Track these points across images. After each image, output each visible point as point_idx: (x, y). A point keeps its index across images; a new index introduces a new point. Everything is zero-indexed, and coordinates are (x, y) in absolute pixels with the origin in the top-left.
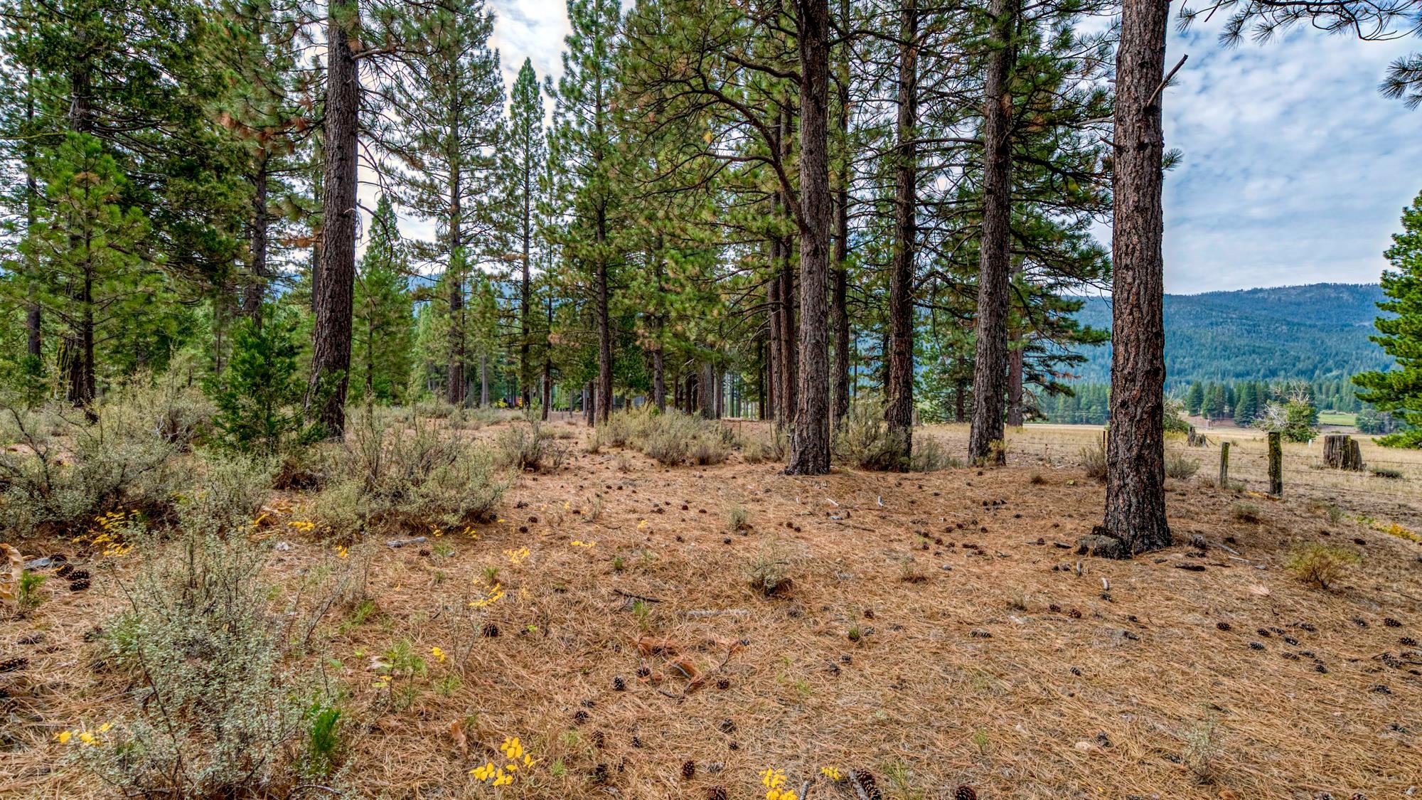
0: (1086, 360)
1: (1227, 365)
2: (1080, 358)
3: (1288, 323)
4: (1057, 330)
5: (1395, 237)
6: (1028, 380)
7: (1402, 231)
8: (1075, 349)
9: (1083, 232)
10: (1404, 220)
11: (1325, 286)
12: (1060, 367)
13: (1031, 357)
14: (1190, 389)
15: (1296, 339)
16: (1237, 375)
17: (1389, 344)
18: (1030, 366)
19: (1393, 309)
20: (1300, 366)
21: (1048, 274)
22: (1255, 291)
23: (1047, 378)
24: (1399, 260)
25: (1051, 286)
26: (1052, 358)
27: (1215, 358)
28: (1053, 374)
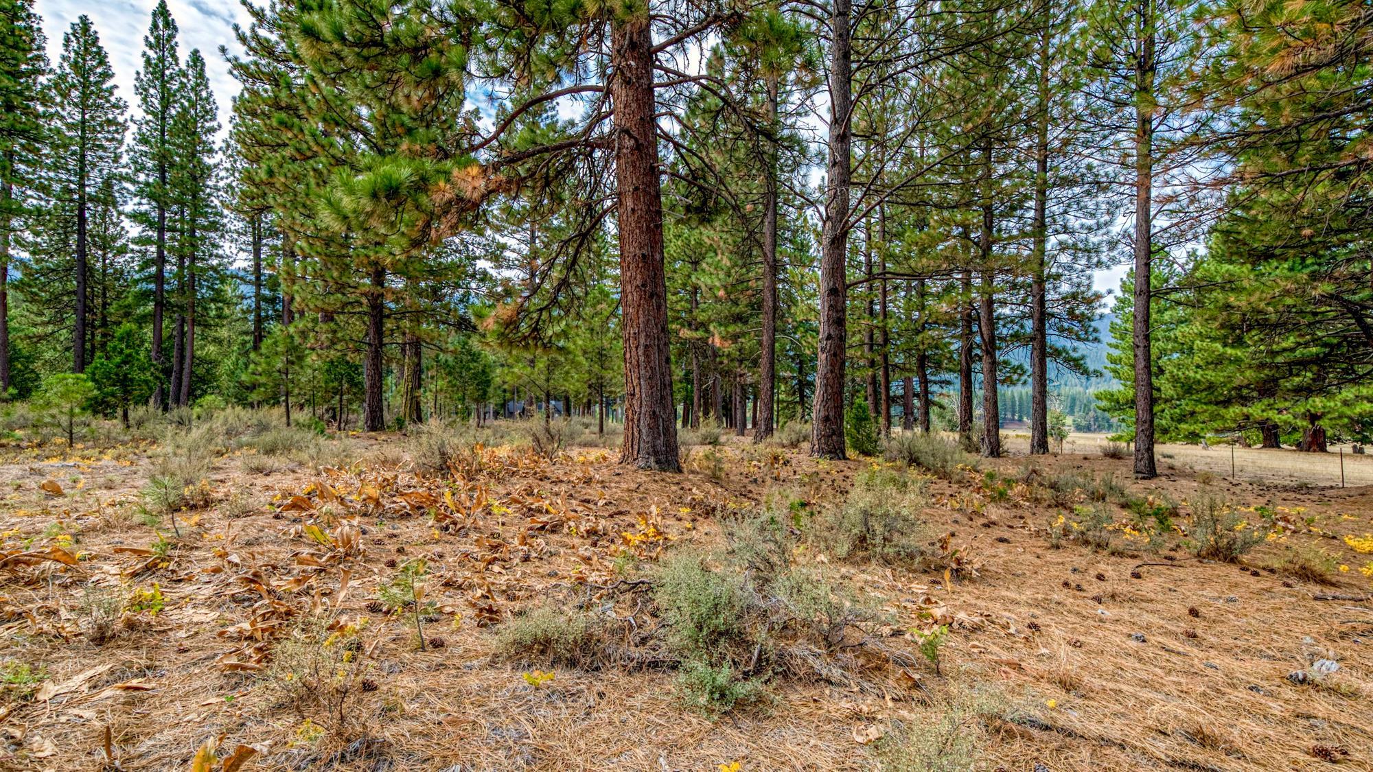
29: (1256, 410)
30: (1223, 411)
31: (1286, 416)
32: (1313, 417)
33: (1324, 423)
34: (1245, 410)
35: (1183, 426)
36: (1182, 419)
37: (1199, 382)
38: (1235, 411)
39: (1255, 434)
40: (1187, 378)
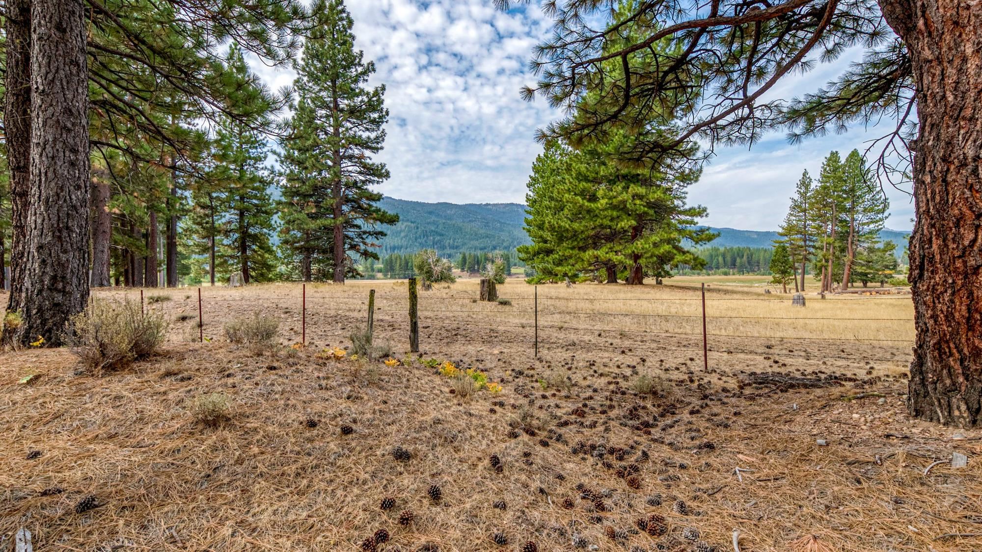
0: (385, 235)
1: (476, 243)
2: (382, 234)
3: (500, 222)
4: (367, 213)
5: (531, 177)
6: (349, 249)
7: (533, 174)
8: (379, 226)
9: (379, 146)
10: (533, 168)
11: (512, 204)
12: (370, 240)
13: (352, 232)
14: (461, 256)
15: (503, 231)
16: (481, 249)
17: (529, 231)
18: (352, 239)
19: (530, 213)
20: (505, 244)
21: (360, 173)
22: (487, 205)
23: (362, 247)
24: (532, 188)
25: (364, 182)
26: (365, 233)
27: (472, 240)
28: (365, 244)
29: (602, 253)
30: (582, 254)
31: (620, 257)
32: (636, 257)
33: (642, 262)
34: (595, 252)
35: (560, 268)
36: (559, 263)
37: (567, 230)
38: (589, 253)
39: (603, 272)
40: (560, 227)
